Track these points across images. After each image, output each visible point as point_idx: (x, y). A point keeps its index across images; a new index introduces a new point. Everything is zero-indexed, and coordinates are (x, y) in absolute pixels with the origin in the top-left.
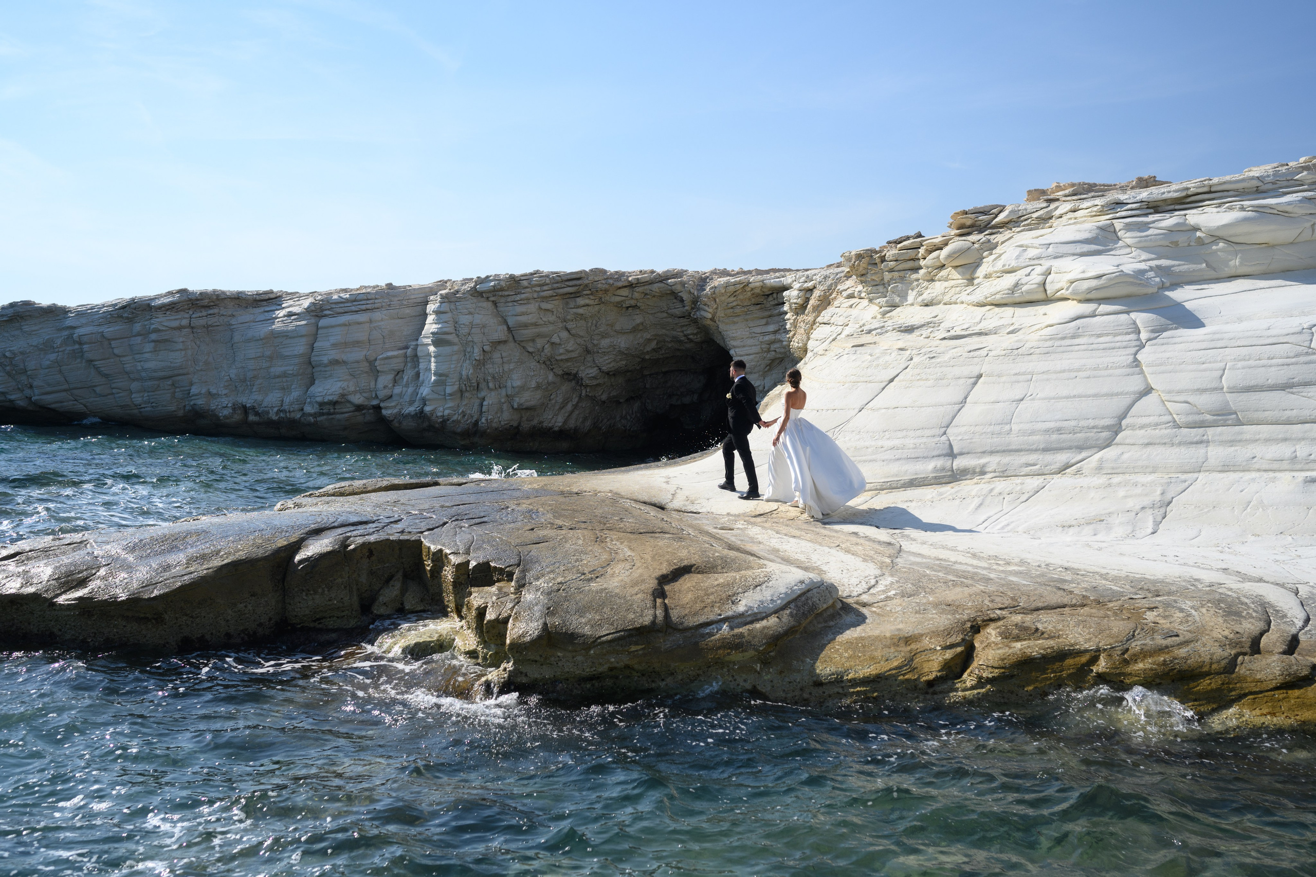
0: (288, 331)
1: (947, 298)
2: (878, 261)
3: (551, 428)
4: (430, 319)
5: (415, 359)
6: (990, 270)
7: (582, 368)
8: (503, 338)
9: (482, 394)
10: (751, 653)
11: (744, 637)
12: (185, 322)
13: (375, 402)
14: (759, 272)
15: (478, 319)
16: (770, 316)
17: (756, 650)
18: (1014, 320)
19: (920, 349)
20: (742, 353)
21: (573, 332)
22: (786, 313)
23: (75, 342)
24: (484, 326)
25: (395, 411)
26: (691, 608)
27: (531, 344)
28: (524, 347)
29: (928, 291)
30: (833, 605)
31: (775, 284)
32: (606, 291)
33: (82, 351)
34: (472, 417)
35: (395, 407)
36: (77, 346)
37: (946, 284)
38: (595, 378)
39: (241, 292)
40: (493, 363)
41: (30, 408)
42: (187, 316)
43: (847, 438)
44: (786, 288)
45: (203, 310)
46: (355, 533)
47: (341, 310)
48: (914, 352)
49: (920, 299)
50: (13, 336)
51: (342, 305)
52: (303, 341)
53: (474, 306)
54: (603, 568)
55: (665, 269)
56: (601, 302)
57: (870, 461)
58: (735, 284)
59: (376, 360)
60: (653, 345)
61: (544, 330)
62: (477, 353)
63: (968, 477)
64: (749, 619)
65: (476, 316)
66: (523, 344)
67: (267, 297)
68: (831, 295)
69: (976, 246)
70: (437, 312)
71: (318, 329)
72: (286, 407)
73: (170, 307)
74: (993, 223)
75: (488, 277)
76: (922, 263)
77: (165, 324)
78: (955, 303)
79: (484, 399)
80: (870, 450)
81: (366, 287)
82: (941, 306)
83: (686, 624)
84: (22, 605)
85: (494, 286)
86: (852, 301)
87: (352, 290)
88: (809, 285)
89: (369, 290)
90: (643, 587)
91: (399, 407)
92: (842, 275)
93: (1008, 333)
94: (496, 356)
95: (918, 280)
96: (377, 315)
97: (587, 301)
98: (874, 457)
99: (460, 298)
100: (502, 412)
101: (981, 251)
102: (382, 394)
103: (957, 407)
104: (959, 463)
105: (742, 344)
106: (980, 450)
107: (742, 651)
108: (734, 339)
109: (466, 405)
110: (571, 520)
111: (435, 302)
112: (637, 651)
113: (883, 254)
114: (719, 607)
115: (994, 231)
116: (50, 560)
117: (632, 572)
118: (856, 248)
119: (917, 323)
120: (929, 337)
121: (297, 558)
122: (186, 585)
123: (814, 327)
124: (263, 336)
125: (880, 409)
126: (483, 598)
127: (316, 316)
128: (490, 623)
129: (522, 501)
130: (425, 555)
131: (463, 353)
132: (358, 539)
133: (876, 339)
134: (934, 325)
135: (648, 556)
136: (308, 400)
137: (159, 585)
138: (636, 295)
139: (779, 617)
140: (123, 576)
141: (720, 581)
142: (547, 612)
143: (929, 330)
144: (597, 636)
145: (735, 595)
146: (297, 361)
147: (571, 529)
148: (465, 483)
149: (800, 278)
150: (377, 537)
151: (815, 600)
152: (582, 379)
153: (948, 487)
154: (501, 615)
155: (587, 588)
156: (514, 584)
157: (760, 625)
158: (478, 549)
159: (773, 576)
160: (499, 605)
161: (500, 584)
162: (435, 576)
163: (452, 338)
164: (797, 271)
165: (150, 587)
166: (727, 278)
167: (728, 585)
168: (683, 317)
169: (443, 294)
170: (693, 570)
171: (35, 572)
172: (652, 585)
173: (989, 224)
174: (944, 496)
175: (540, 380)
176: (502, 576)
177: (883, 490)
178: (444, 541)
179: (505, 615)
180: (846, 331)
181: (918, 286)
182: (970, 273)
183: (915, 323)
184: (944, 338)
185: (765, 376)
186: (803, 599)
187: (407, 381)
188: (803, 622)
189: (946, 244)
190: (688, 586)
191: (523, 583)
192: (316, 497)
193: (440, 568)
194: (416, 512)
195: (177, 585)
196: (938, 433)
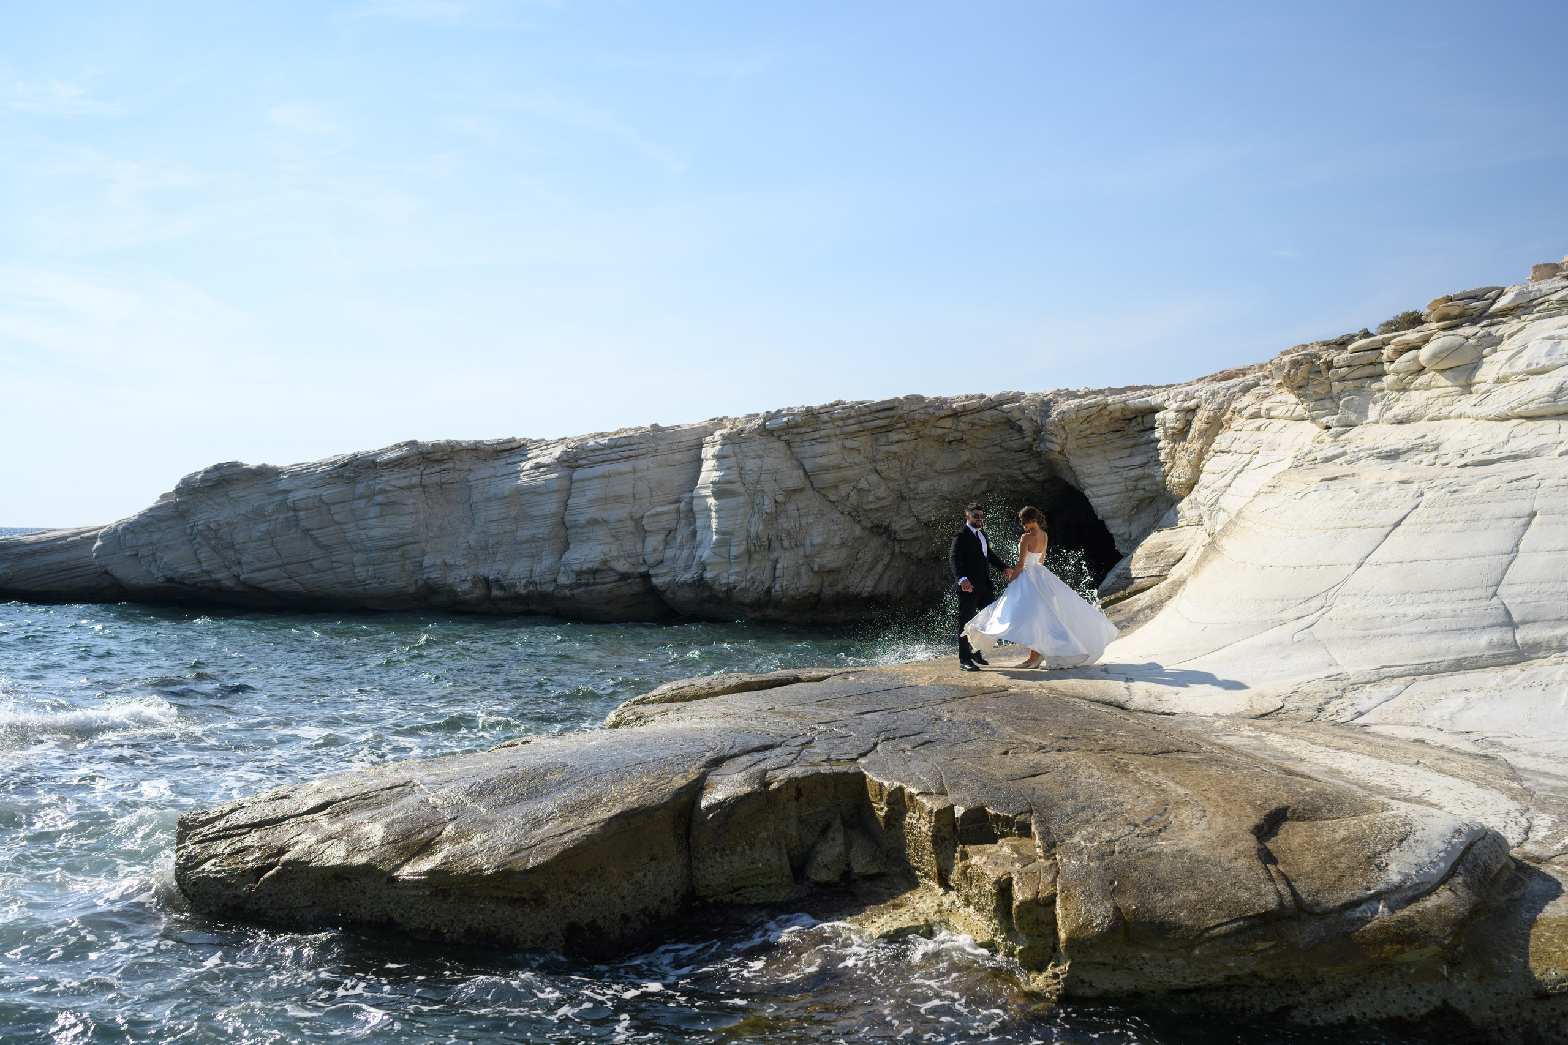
0: (536, 487)
1: (1432, 412)
2: (1323, 368)
3: (859, 594)
4: (708, 465)
5: (690, 514)
6: (1506, 371)
7: (895, 518)
8: (799, 485)
9: (775, 555)
10: (1433, 949)
11: (1415, 924)
12: (415, 480)
13: (643, 569)
14: (1113, 391)
15: (768, 463)
16: (1134, 446)
17: (1441, 945)
18: (1562, 437)
19: (1432, 480)
20: (1101, 493)
21: (884, 474)
22: (1158, 441)
23: (288, 508)
24: (776, 472)
25: (668, 579)
26: (1321, 877)
27: (833, 491)
28: (824, 496)
29: (1401, 404)
30: (1506, 866)
31: (1140, 405)
32: (925, 423)
33: (297, 520)
34: (763, 583)
35: (667, 574)
36: (291, 514)
37: (1428, 393)
38: (911, 530)
39: (479, 442)
40: (788, 517)
41: (238, 588)
42: (418, 472)
43: (1348, 605)
44: (1154, 410)
45: (435, 464)
46: (768, 764)
47: (599, 459)
48: (1423, 485)
49: (1389, 415)
50: (219, 504)
51: (600, 453)
52: (555, 497)
53: (763, 447)
54: (1160, 815)
55: (998, 392)
56: (919, 436)
57: (1391, 635)
58: (1089, 407)
59: (642, 517)
60: (983, 486)
61: (849, 473)
62: (768, 506)
63: (1541, 654)
64: (1410, 893)
65: (766, 459)
66: (823, 492)
67: (508, 446)
68: (1223, 415)
69: (1472, 341)
70: (717, 457)
71: (571, 482)
72: (536, 579)
73: (398, 463)
74: (1492, 309)
75: (779, 411)
76: (1387, 367)
77: (393, 483)
78: (1448, 418)
79: (777, 561)
80: (1387, 620)
81: (626, 430)
82: (1423, 422)
83: (1324, 905)
84: (349, 881)
85: (787, 422)
86: (1258, 422)
87: (609, 434)
88: (1191, 404)
89: (631, 433)
90: (1240, 846)
91: (672, 574)
92: (1236, 389)
93: (1560, 455)
94: (791, 507)
95: (1382, 390)
96: (642, 463)
97: (902, 436)
98: (1395, 630)
99: (746, 438)
100: (800, 576)
101: (1479, 349)
102: (651, 559)
103: (1506, 558)
104: (1524, 635)
105: (1100, 481)
106: (1552, 617)
107: (1420, 947)
108: (1090, 475)
109: (755, 569)
110: (1044, 736)
111: (713, 444)
112: (1266, 950)
113: (1329, 359)
114: (1362, 876)
115: (1495, 320)
116: (374, 813)
117: (1208, 822)
118: (1288, 352)
119: (1400, 446)
120: (1434, 464)
121: (704, 804)
122: (570, 849)
123: (1207, 457)
124: (506, 494)
125: (1389, 563)
126: (996, 864)
127: (570, 467)
128: (1023, 908)
129: (949, 706)
130: (872, 794)
131: (750, 506)
132: (777, 772)
133: (1347, 469)
134: (1430, 448)
135: (1212, 795)
136: (563, 569)
137: (534, 850)
138: (962, 426)
139: (1450, 890)
140: (480, 837)
141: (1342, 833)
142: (1111, 888)
143: (1426, 454)
144: (1202, 928)
145: (1375, 855)
146: (548, 522)
147: (1059, 750)
148: (828, 677)
149: (1176, 396)
150: (803, 770)
151: (1485, 858)
152: (895, 532)
153: (1514, 670)
154: (1038, 893)
155: (1155, 849)
156: (1038, 841)
157: (1430, 903)
158: (955, 786)
159: (1415, 823)
160: (1029, 877)
161: (1014, 841)
162: (894, 826)
163: (737, 487)
164: (1168, 387)
165: (523, 854)
166: (1077, 401)
167: (1358, 839)
168: (1022, 451)
169: (722, 435)
170: (1288, 814)
171: (359, 832)
172: (1249, 842)
173: (1485, 312)
174: (1514, 682)
175: (845, 535)
176: (1011, 829)
177: (1419, 675)
178: (902, 775)
179: (1044, 894)
180: (1258, 461)
181: (1383, 398)
182: (1465, 377)
183: (1397, 447)
184: (1466, 465)
185: (1130, 520)
186: (1470, 857)
187: (681, 542)
188: (1484, 895)
189: (1426, 341)
190: (1297, 841)
191: (1051, 840)
192: (650, 702)
193: (902, 814)
194: (822, 728)
195: (558, 850)
196: (1484, 595)
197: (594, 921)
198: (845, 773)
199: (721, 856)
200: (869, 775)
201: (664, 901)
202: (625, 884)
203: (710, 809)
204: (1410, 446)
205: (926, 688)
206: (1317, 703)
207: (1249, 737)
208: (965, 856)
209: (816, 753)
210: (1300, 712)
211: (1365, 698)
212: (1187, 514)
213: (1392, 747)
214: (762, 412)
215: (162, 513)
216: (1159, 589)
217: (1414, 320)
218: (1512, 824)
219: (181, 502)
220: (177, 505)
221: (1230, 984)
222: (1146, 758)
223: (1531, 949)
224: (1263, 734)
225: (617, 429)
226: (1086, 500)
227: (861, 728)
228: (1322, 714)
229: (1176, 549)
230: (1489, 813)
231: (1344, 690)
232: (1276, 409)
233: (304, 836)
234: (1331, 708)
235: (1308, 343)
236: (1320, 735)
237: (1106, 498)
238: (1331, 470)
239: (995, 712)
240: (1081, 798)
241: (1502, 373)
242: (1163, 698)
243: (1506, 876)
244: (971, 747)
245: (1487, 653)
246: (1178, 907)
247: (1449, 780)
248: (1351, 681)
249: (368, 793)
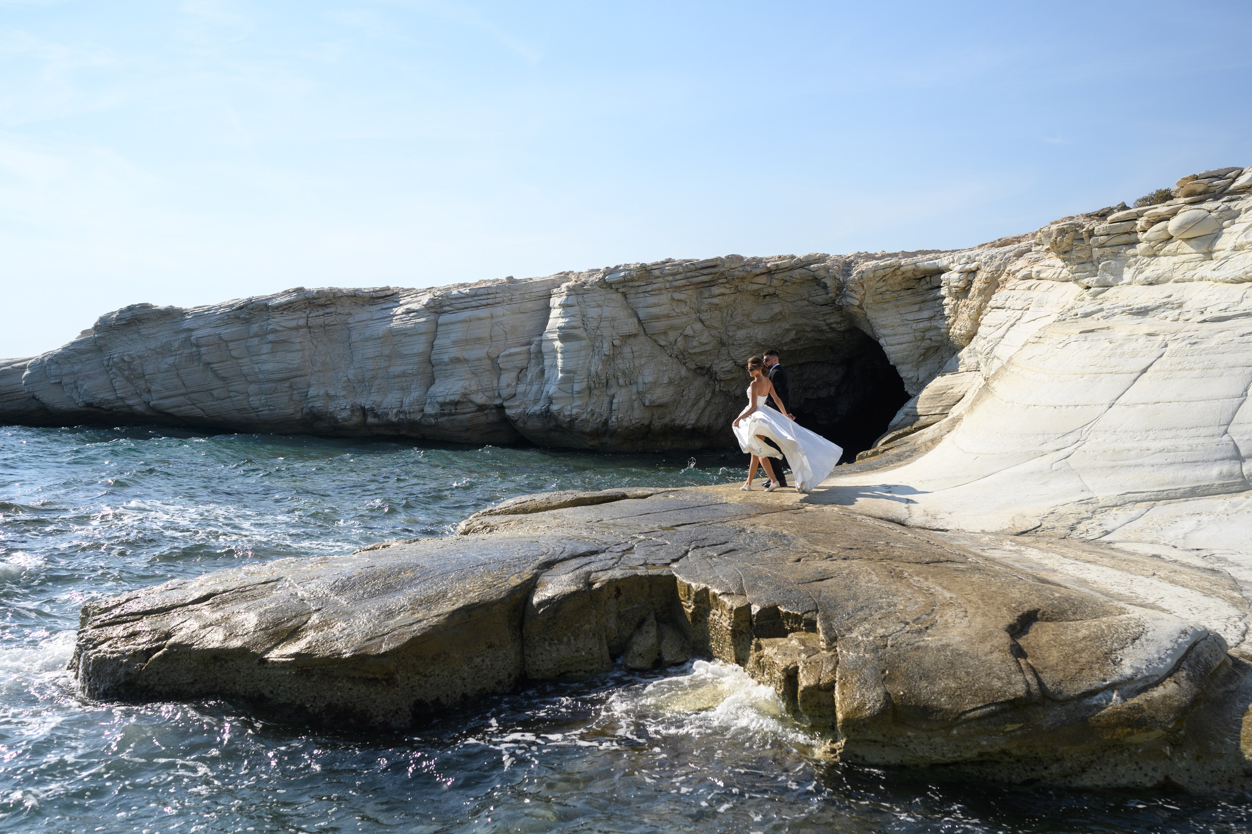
0: (406, 329)
1: (1178, 275)
2: (1085, 235)
3: (683, 426)
4: (555, 313)
5: (539, 355)
6: (1242, 240)
7: (716, 361)
8: (634, 331)
9: (612, 391)
10: (1158, 732)
11: (1143, 710)
12: (302, 322)
13: (498, 402)
14: (906, 255)
15: (607, 312)
16: (923, 302)
17: (1165, 729)
19: (1176, 333)
20: (893, 342)
21: (707, 323)
22: (944, 298)
23: (192, 345)
24: (614, 319)
25: (520, 410)
26: (1064, 670)
27: (663, 337)
28: (655, 341)
29: (1151, 268)
30: (1224, 663)
31: (928, 267)
32: (743, 279)
33: (199, 354)
34: (601, 415)
35: (519, 406)
36: (194, 349)
37: (1175, 259)
38: (729, 372)
39: (358, 290)
40: (623, 358)
41: (148, 413)
42: (304, 315)
43: (1100, 439)
44: (941, 271)
45: (320, 309)
46: (593, 567)
47: (462, 306)
48: (1167, 338)
49: (1141, 277)
50: (132, 340)
51: (462, 301)
52: (423, 338)
53: (603, 298)
54: (928, 615)
55: (807, 254)
56: (737, 290)
57: (1136, 466)
58: (884, 268)
59: (498, 357)
60: (792, 335)
61: (677, 322)
62: (606, 348)
64: (1140, 685)
65: (605, 308)
66: (654, 337)
67: (383, 294)
68: (999, 276)
69: (1213, 214)
70: (563, 306)
71: (437, 325)
72: (406, 408)
73: (287, 307)
74: (1232, 187)
75: (617, 267)
76: (1140, 236)
77: (283, 324)
78: (1191, 280)
79: (613, 397)
80: (1132, 453)
81: (485, 281)
82: (1170, 284)
83: (1066, 693)
84: (226, 662)
85: (624, 277)
86: (1029, 283)
87: (470, 285)
88: (973, 266)
89: (489, 284)
90: (995, 642)
91: (523, 406)
92: (1011, 254)
94: (627, 350)
95: (1135, 256)
96: (498, 310)
97: (723, 290)
98: (1139, 461)
99: (588, 290)
100: (633, 410)
101: (1220, 221)
102: (505, 393)
104: (1250, 467)
105: (893, 332)
107: (1147, 730)
108: (884, 327)
109: (595, 403)
110: (833, 547)
111: (560, 294)
112: (1014, 731)
113: (1091, 228)
114: (1099, 669)
115: (1234, 197)
116: (250, 604)
117: (969, 622)
118: (1056, 222)
119: (1150, 304)
120: (1178, 320)
121: (536, 600)
122: (418, 637)
123: (984, 312)
124: (381, 335)
125: (1136, 404)
126: (785, 654)
127: (436, 312)
128: (806, 693)
129: (753, 520)
130: (681, 593)
131: (591, 348)
132: (600, 574)
133: (1103, 323)
134: (1175, 306)
135: (974, 598)
136: (429, 400)
137: (386, 637)
138: (775, 282)
139: (1175, 682)
140: (340, 625)
141: (1084, 632)
142: (883, 676)
143: (1172, 311)
144: (960, 711)
145: (1112, 651)
146: (416, 359)
147: (845, 559)
148: (651, 495)
149: (959, 259)
150: (622, 572)
151: (1206, 655)
152: (716, 373)
153: (1241, 497)
154: (820, 680)
155: (922, 644)
156: (821, 636)
157: (1157, 693)
158: (753, 588)
159: (1147, 625)
160: (814, 666)
161: (802, 635)
162: (700, 621)
163: (580, 332)
164: (953, 251)
165: (377, 640)
166: (875, 262)
167: (1097, 638)
168: (826, 305)
169: (568, 287)
170: (1039, 616)
171: (237, 619)
172: (1004, 639)
173: (1226, 189)
174: (1240, 507)
175: (672, 375)
176: (799, 625)
177: (1159, 500)
178: (708, 578)
179: (825, 680)
180: (1028, 316)
181: (1136, 262)
182: (1206, 246)
183: (1146, 304)
184: (1205, 321)
185: (918, 366)
186: (1193, 655)
187: (531, 379)
188: (1204, 687)
189: (1174, 213)
190: (1044, 639)
191: (833, 635)
192: (497, 514)
193: (707, 612)
194: (642, 537)
195: (407, 637)
196: (1217, 433)
197: (438, 699)
198: (659, 576)
199: (550, 645)
200: (680, 578)
201: (499, 683)
202: (466, 668)
203: (541, 604)
204: (1157, 304)
205: (735, 506)
206: (1070, 523)
207: (1010, 551)
208: (759, 647)
209: (635, 559)
210: (1055, 530)
211: (1111, 520)
212: (966, 361)
213: (1132, 561)
214: (602, 267)
215: (82, 347)
216: (940, 425)
217: (1165, 196)
218: (1232, 628)
219: (99, 338)
220: (95, 340)
221: (983, 760)
222: (919, 566)
223: (1243, 734)
224: (1023, 548)
225: (477, 281)
226: (880, 348)
227: (675, 538)
228: (1074, 532)
229: (957, 391)
230: (1212, 618)
231: (1093, 512)
232: (1045, 271)
233: (188, 623)
234: (1081, 527)
235: (1074, 215)
236: (1071, 550)
237: (898, 347)
238: (1089, 323)
239: (792, 526)
240: (861, 600)
241: (1239, 242)
242: (938, 517)
243: (1224, 671)
244: (769, 555)
245: (1217, 482)
246: (940, 693)
247: (1179, 590)
248: (1100, 505)
249: (245, 587)
